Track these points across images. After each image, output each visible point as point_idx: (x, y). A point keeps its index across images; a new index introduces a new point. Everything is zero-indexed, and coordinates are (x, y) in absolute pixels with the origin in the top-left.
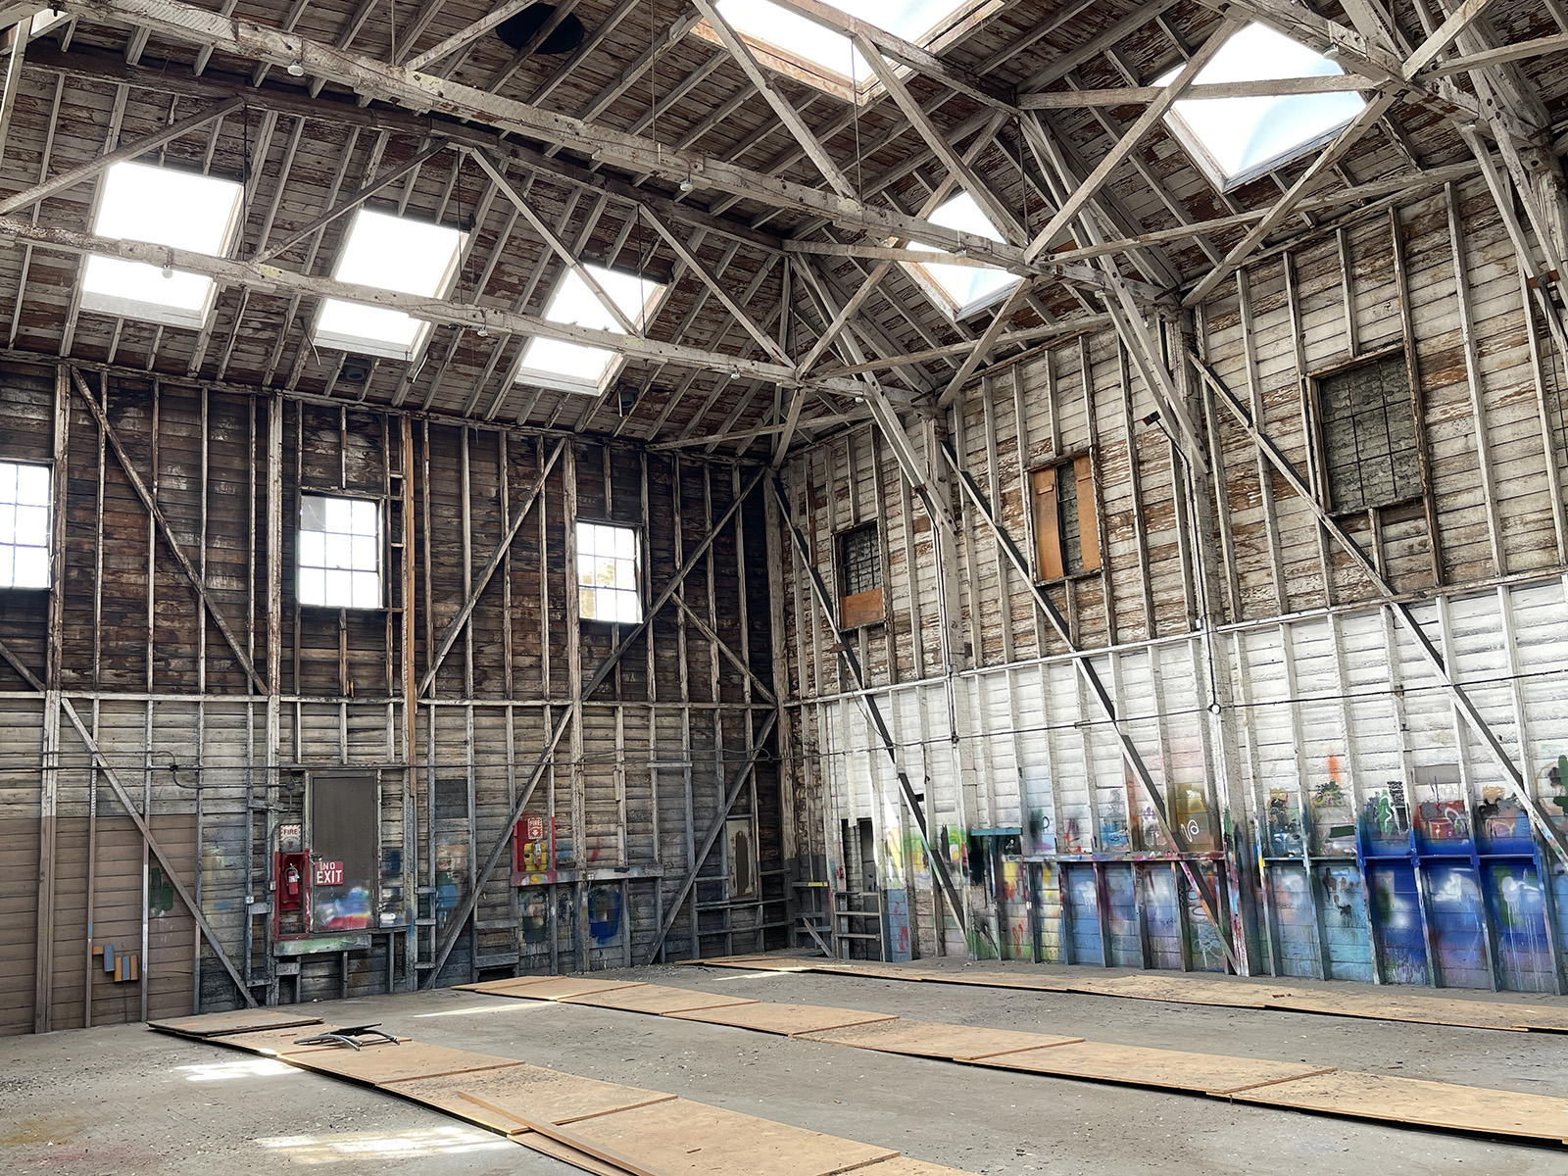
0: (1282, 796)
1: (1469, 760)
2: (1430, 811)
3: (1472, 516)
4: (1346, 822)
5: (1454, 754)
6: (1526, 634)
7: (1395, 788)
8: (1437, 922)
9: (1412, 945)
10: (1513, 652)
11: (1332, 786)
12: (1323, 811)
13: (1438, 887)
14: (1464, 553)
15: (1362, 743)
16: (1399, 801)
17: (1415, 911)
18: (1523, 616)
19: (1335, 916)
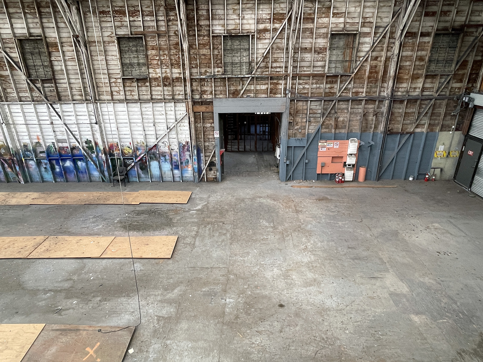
0: (26, 144)
1: (69, 139)
2: (61, 148)
3: (64, 85)
4: (42, 150)
5: (65, 137)
6: (78, 114)
7: (53, 143)
8: (66, 170)
9: (60, 174)
10: (76, 118)
11: (38, 143)
12: (37, 148)
13: (65, 163)
14: (63, 93)
15: (44, 134)
16: (54, 146)
17: (60, 168)
18: (77, 109)
19: (43, 169)
